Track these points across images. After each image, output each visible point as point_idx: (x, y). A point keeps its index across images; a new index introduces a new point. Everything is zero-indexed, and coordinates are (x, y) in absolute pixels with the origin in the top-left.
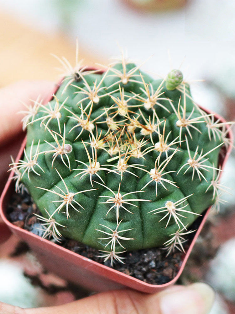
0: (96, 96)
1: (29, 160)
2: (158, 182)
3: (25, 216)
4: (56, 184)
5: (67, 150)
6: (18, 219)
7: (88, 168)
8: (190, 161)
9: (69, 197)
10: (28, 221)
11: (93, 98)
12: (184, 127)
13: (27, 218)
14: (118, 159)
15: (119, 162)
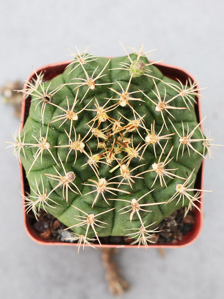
0: (74, 114)
1: (39, 195)
2: (163, 175)
3: (49, 224)
4: (72, 204)
5: (71, 179)
6: (44, 228)
7: (97, 187)
8: (181, 140)
9: (91, 219)
10: (53, 227)
11: (72, 117)
12: (163, 110)
13: (51, 225)
14: (119, 167)
15: (121, 169)
